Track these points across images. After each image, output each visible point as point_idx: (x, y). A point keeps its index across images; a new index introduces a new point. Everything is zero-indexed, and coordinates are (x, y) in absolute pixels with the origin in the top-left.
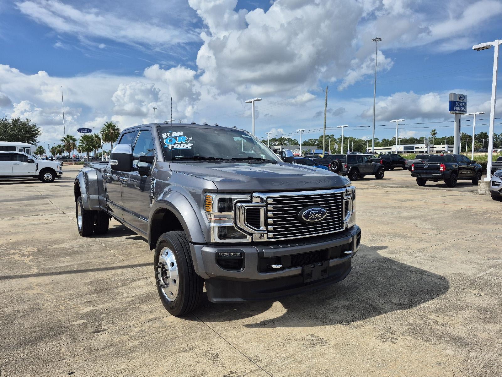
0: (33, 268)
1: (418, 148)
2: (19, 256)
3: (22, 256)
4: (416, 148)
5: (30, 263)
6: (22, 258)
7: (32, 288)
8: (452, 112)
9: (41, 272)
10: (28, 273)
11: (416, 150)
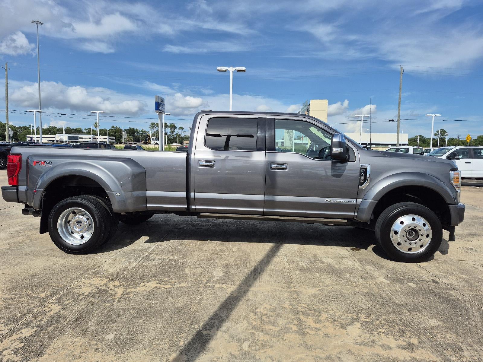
1: (82, 138)
4: (80, 138)
8: (157, 111)
11: (80, 140)
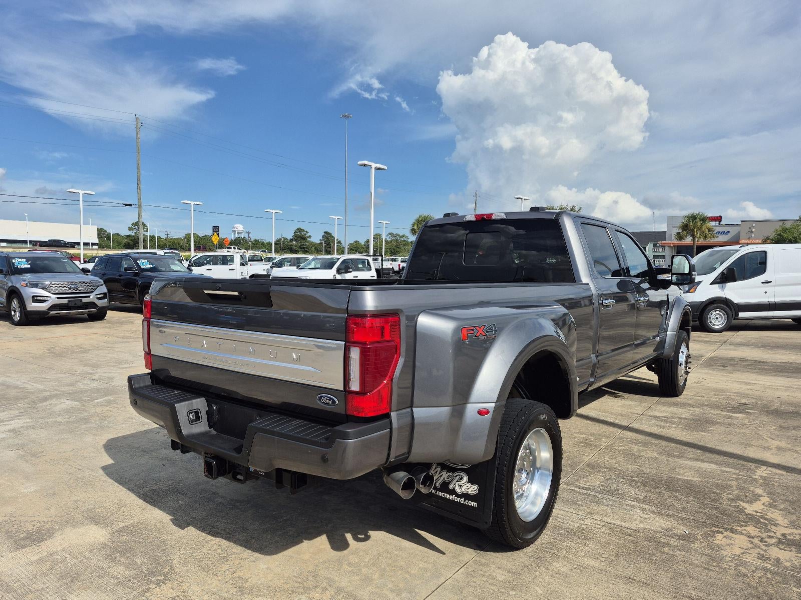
0: (761, 477)
2: (776, 525)
3: (766, 525)
5: (759, 491)
6: (770, 515)
7: (779, 449)
9: (752, 465)
10: (774, 470)
